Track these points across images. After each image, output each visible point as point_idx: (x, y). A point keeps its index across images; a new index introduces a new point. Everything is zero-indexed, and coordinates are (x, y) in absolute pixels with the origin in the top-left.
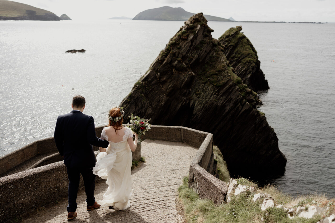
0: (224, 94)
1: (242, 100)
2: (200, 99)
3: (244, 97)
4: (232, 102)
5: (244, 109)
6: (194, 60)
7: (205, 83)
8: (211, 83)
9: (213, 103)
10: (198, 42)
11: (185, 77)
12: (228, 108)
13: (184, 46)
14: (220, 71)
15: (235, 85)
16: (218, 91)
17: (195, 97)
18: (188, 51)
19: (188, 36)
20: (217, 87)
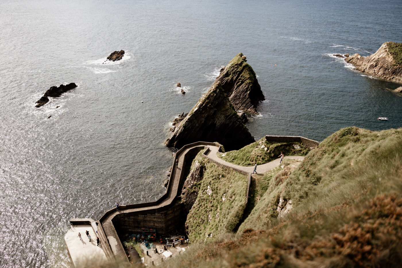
0: (228, 119)
1: (236, 121)
2: (219, 121)
3: (237, 120)
4: (232, 122)
5: (237, 125)
6: (216, 104)
7: (221, 114)
8: (224, 114)
9: (224, 123)
10: (218, 96)
11: (212, 112)
12: (230, 125)
13: (212, 99)
14: (227, 110)
15: (233, 116)
16: (226, 118)
17: (217, 120)
18: (214, 101)
19: (213, 94)
20: (226, 116)
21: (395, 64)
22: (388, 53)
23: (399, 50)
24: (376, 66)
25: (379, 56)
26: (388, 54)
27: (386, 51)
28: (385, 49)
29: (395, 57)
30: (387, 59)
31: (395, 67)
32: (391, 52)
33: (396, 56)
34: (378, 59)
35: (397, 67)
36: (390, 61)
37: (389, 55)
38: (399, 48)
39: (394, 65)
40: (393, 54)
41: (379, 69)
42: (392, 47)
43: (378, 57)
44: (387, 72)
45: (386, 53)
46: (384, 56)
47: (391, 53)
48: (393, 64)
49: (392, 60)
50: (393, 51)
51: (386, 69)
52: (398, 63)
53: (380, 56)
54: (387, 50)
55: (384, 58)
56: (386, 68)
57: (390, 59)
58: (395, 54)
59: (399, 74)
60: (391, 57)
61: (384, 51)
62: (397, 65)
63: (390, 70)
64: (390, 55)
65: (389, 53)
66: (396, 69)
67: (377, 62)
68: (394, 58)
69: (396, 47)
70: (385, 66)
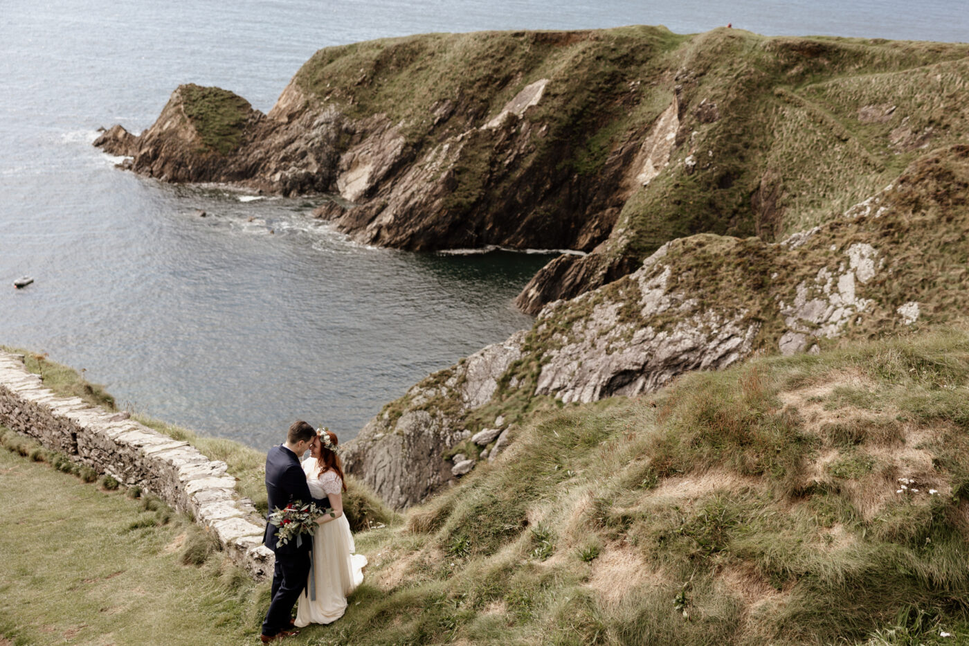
21: (202, 147)
22: (183, 118)
23: (211, 105)
24: (155, 156)
25: (161, 127)
26: (183, 121)
27: (179, 111)
28: (176, 105)
29: (201, 127)
30: (180, 135)
31: (204, 155)
32: (189, 113)
33: (204, 126)
34: (160, 135)
35: (210, 155)
36: (190, 140)
37: (185, 122)
38: (210, 102)
39: (201, 152)
40: (196, 118)
41: (163, 166)
42: (193, 98)
43: (158, 131)
44: (181, 173)
45: (179, 116)
46: (173, 126)
47: (190, 116)
48: (197, 148)
49: (194, 136)
50: (195, 111)
51: (180, 165)
52: (211, 145)
53: (165, 127)
54: (182, 107)
55: (173, 133)
56: (180, 160)
57: (189, 134)
58: (202, 119)
59: (215, 176)
60: (192, 128)
61: (172, 110)
62: (209, 151)
63: (190, 167)
64: (188, 121)
65: (186, 116)
66: (208, 162)
67: (157, 143)
68: (200, 131)
69: (204, 97)
70: (177, 155)
